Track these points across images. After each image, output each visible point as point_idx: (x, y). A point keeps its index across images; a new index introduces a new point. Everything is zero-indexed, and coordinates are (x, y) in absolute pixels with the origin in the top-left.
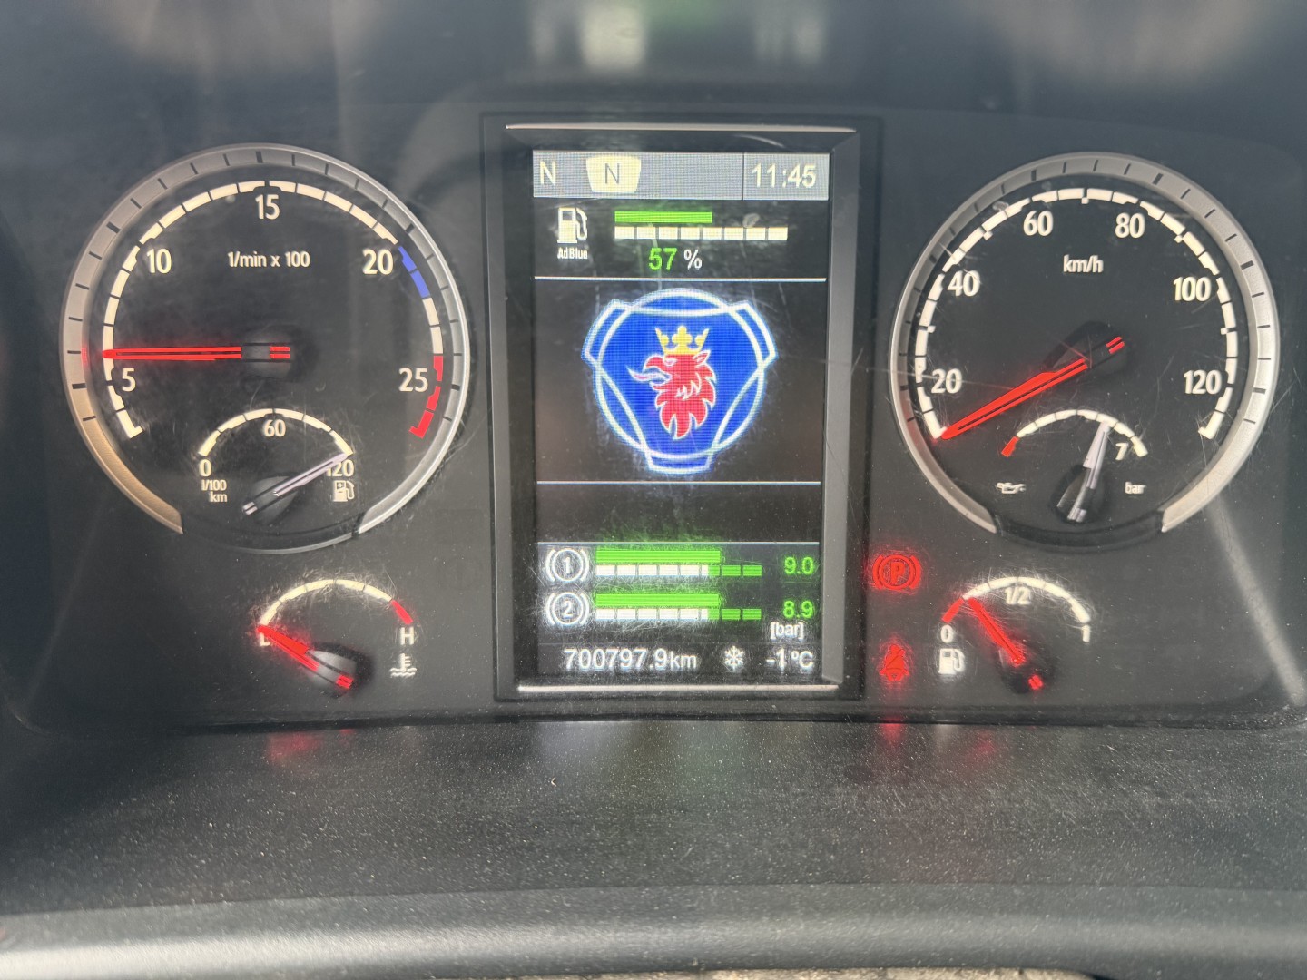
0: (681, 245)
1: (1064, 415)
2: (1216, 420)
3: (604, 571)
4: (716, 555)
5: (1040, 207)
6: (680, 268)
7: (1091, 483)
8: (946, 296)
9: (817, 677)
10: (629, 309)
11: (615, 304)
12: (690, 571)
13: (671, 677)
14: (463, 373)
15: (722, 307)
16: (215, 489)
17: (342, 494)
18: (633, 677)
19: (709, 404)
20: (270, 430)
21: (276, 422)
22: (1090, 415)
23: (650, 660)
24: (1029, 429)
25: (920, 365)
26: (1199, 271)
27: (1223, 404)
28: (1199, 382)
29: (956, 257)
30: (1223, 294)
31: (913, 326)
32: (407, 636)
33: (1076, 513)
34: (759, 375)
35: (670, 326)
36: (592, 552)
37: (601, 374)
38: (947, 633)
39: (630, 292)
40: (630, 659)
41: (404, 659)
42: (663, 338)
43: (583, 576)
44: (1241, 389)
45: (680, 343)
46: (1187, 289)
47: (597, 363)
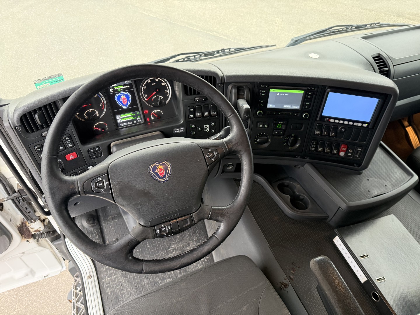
0: (121, 89)
1: (156, 96)
2: (168, 94)
3: (122, 117)
4: (131, 114)
5: (149, 80)
6: (121, 91)
7: (159, 101)
8: (144, 89)
9: (142, 122)
10: (118, 95)
11: (116, 95)
12: (129, 116)
13: (130, 124)
14: (105, 103)
15: (126, 93)
16: (87, 117)
17: (98, 115)
18: (127, 125)
19: (127, 101)
20: (90, 111)
21: (90, 110)
22: (158, 96)
23: (128, 124)
24: (153, 98)
25: (143, 95)
26: (163, 82)
27: (168, 93)
28: (166, 91)
29: (143, 85)
30: (166, 84)
31: (142, 92)
32: (107, 126)
33: (159, 104)
34: (130, 98)
35: (122, 95)
36: (120, 116)
37: (117, 101)
38: (151, 116)
39: (118, 93)
40: (126, 124)
41: (107, 128)
42: (121, 97)
43: (120, 118)
44: (169, 91)
45: (123, 97)
46: (163, 84)
47: (116, 100)
